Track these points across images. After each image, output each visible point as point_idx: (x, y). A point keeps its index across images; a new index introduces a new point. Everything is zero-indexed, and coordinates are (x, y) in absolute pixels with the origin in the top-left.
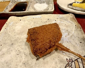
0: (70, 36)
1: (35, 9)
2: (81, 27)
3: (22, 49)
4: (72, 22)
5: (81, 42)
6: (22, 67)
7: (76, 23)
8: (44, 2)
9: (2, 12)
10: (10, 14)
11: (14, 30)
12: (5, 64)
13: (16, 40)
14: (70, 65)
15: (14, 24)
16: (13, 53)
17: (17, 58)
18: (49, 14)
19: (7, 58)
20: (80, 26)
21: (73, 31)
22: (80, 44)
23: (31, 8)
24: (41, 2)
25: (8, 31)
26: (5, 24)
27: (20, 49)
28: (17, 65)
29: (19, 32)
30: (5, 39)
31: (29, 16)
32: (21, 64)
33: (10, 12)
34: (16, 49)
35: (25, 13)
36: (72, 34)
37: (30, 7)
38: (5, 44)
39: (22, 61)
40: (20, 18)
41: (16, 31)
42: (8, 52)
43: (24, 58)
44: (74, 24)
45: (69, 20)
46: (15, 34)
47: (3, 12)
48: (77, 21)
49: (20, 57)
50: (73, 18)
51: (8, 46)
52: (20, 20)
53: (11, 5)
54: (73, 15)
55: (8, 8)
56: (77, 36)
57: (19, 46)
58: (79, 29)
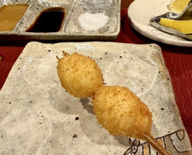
0: (143, 94)
1: (79, 27)
2: (169, 77)
3: (49, 113)
4: (153, 63)
5: (163, 109)
6: (47, 147)
7: (161, 66)
8: (100, 11)
10: (29, 36)
11: (35, 72)
12: (17, 140)
13: (38, 95)
14: (134, 151)
15: (36, 59)
16: (32, 120)
18: (108, 43)
19: (21, 127)
20: (168, 73)
21: (153, 83)
22: (160, 111)
23: (72, 23)
24: (95, 9)
25: (24, 74)
26: (18, 59)
27: (44, 113)
28: (37, 143)
29: (45, 77)
30: (18, 90)
31: (67, 44)
32: (45, 141)
33: (27, 33)
34: (38, 112)
36: (148, 90)
37: (70, 22)
38: (17, 100)
39: (47, 137)
40: (48, 46)
41: (40, 75)
42: (23, 116)
43: (51, 130)
44: (157, 69)
45: (149, 59)
46: (37, 81)
47: (14, 32)
48: (163, 62)
50: (158, 54)
51: (22, 106)
52: (49, 51)
53: (30, 16)
54: (160, 48)
55: (23, 22)
56: (157, 96)
57: (44, 106)
58: (165, 81)
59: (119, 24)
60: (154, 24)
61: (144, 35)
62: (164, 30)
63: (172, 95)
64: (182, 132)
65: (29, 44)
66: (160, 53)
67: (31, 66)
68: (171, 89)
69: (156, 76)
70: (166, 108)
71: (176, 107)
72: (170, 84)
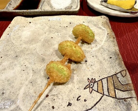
0: (97, 48)
1: (51, 7)
2: (115, 37)
3: (30, 63)
4: (104, 28)
5: (111, 58)
6: (29, 86)
7: (108, 30)
9: (3, 10)
10: (15, 13)
11: (20, 37)
12: (7, 82)
13: (22, 51)
14: (91, 86)
16: (18, 69)
17: (22, 75)
18: (71, 16)
19: (9, 74)
20: (114, 34)
21: (104, 41)
22: (109, 59)
23: (46, 4)
25: (12, 38)
26: (8, 28)
27: (27, 63)
28: (21, 84)
29: (27, 40)
30: (7, 49)
31: (43, 17)
32: (27, 83)
33: (14, 11)
34: (22, 63)
35: (36, 12)
36: (100, 46)
38: (6, 55)
39: (29, 80)
40: (29, 19)
41: (23, 38)
42: (11, 66)
43: (32, 75)
44: (106, 32)
45: (100, 26)
46: (21, 42)
47: (5, 10)
48: (110, 27)
49: (26, 73)
50: (106, 22)
51: (10, 59)
52: (30, 23)
54: (107, 18)
56: (107, 49)
57: (26, 59)
58: (112, 39)
59: (79, 4)
60: (103, 3)
61: (97, 10)
62: (110, 7)
63: (117, 48)
64: (124, 72)
65: (15, 18)
66: (108, 21)
67: (17, 33)
68: (116, 44)
69: (106, 37)
70: (113, 57)
71: (120, 56)
72: (115, 41)
